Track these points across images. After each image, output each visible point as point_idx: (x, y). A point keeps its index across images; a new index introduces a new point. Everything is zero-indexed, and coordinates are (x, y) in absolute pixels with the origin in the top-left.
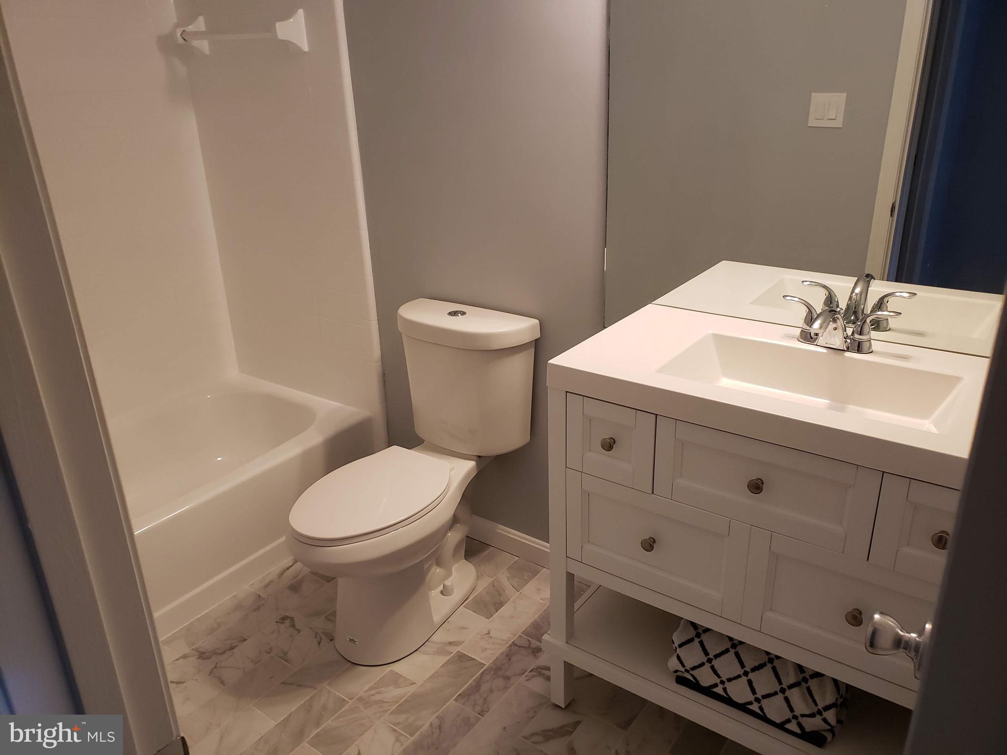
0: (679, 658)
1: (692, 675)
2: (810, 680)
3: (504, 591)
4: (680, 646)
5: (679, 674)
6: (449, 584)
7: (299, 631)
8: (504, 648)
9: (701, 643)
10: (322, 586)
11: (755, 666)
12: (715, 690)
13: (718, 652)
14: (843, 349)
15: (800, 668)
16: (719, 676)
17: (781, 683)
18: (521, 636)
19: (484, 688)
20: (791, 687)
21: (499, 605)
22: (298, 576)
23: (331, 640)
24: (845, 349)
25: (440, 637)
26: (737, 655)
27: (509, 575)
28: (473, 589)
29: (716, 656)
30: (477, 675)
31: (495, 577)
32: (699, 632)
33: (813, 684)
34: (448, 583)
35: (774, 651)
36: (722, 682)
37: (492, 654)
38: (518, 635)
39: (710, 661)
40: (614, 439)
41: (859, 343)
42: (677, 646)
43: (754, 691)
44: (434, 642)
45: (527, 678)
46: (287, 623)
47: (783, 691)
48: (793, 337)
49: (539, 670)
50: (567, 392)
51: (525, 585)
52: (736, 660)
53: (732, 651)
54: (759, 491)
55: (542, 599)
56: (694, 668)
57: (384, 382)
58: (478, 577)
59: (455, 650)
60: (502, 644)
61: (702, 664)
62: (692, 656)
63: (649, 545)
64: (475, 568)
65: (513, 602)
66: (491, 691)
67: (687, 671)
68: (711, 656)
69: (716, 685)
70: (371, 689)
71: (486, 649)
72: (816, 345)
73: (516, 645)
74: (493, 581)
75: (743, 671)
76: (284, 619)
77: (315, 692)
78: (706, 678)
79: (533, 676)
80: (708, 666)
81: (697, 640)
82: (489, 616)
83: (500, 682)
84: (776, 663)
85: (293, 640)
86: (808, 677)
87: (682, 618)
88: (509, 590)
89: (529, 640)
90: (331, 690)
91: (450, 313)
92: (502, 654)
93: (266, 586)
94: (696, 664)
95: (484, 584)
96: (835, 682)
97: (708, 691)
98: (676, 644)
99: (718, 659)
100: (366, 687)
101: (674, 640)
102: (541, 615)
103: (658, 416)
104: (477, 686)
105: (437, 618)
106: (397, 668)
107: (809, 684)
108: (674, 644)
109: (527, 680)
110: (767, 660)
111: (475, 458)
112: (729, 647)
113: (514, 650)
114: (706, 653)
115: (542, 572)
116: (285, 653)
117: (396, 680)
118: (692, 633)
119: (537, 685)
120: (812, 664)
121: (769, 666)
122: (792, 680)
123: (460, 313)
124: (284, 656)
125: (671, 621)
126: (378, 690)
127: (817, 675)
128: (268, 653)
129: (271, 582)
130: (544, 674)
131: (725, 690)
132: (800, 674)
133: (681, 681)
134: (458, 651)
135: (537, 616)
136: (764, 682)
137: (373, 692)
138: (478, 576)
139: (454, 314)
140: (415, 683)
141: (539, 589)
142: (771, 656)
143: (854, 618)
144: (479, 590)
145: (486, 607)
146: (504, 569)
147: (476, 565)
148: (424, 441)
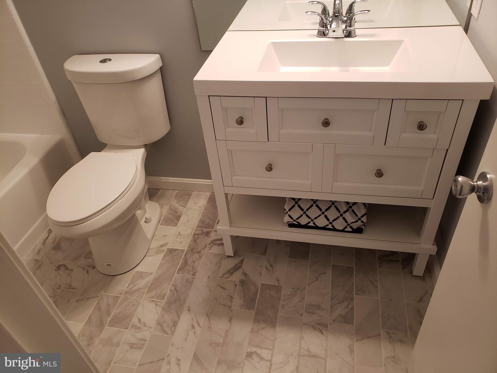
0: (290, 216)
1: (297, 222)
2: (353, 207)
3: (178, 209)
4: (289, 210)
5: (289, 223)
6: (149, 217)
7: (72, 270)
8: (191, 238)
9: (299, 206)
10: (73, 241)
11: (327, 208)
12: (309, 225)
13: (308, 208)
14: (342, 37)
15: (348, 203)
16: (310, 218)
17: (340, 212)
18: (197, 229)
19: (190, 261)
20: (345, 212)
21: (178, 218)
22: (55, 241)
23: (94, 268)
24: (344, 37)
25: (154, 245)
26: (317, 206)
27: (176, 201)
28: (161, 214)
29: (307, 210)
30: (183, 256)
31: (170, 204)
32: (296, 201)
33: (354, 208)
34: (147, 215)
35: (333, 199)
36: (312, 220)
37: (186, 243)
38: (195, 229)
39: (305, 213)
40: (242, 117)
41: (350, 32)
42: (288, 211)
43: (328, 220)
44: (152, 249)
45: (209, 248)
46: (62, 268)
47: (341, 215)
48: (314, 36)
49: (213, 242)
50: (209, 96)
51: (187, 203)
52: (317, 209)
53: (314, 205)
55: (199, 207)
56: (297, 219)
57: (64, 114)
58: (161, 207)
59: (165, 248)
60: (189, 236)
61: (302, 215)
62: (296, 213)
63: (270, 168)
64: (158, 203)
65: (185, 213)
66: (194, 262)
67: (294, 221)
68: (305, 210)
69: (309, 223)
70: (129, 285)
71: (182, 242)
72: (328, 38)
73: (196, 234)
74: (170, 206)
75: (321, 212)
76: (59, 267)
77: (99, 298)
78: (304, 221)
79: (211, 247)
80: (304, 215)
81: (296, 205)
82: (176, 225)
83: (196, 255)
84: (336, 204)
85: (71, 276)
86: (351, 205)
87: (286, 197)
88: (180, 208)
89: (202, 230)
90: (107, 294)
91: (101, 61)
92: (191, 241)
93: (38, 253)
94: (299, 216)
95: (166, 209)
96: (364, 204)
97: (306, 226)
98: (287, 210)
99: (308, 211)
100: (127, 285)
101: (285, 208)
102: (202, 215)
103: (267, 98)
104: (186, 262)
105: (149, 236)
106: (138, 269)
107: (352, 208)
108: (286, 210)
109: (209, 249)
110: (331, 204)
111: (143, 146)
112: (313, 203)
113: (196, 237)
114: (302, 209)
115: (193, 193)
116: (70, 285)
117: (141, 275)
118: (293, 203)
119: (215, 250)
120: (351, 200)
121: (333, 206)
122: (345, 209)
123: (108, 61)
124: (70, 287)
125: (282, 200)
126: (134, 284)
127: (355, 204)
128: (58, 289)
129: (39, 250)
130: (216, 244)
131: (314, 223)
132: (347, 205)
133: (291, 225)
134: (168, 248)
135: (200, 216)
136: (332, 214)
137: (131, 286)
139: (103, 61)
140: (152, 273)
141: (196, 203)
142: (333, 202)
143: (379, 174)
144: (165, 213)
145: (172, 221)
146: (173, 199)
147: (157, 201)
148: (107, 144)
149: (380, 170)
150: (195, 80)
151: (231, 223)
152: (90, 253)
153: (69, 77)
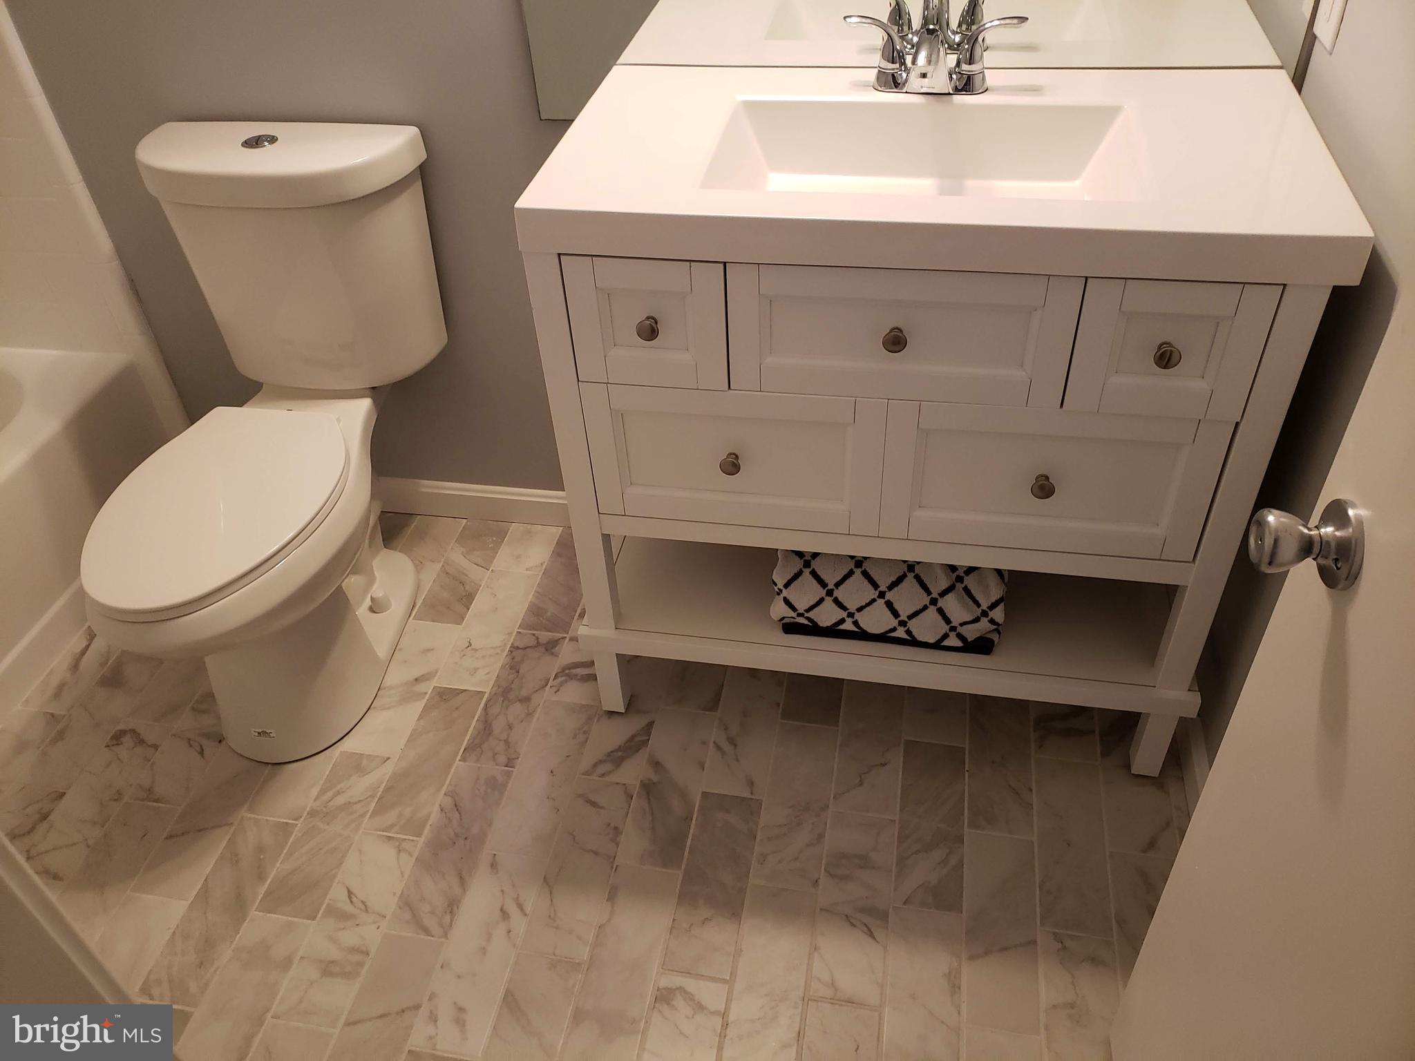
0: (786, 601)
1: (808, 618)
2: (966, 578)
3: (467, 576)
4: (787, 586)
5: (786, 621)
6: (381, 595)
7: (156, 747)
8: (503, 658)
9: (814, 574)
10: (160, 666)
11: (893, 582)
12: (842, 627)
13: (839, 578)
14: (947, 92)
15: (953, 568)
16: (844, 608)
17: (928, 592)
18: (520, 632)
19: (498, 726)
20: (943, 594)
21: (467, 599)
22: (107, 660)
23: (220, 741)
24: (951, 92)
25: (396, 676)
26: (866, 574)
27: (464, 550)
28: (418, 587)
29: (838, 585)
30: (479, 713)
31: (443, 560)
32: (806, 560)
33: (970, 581)
34: (377, 591)
35: (911, 558)
36: (851, 615)
37: (488, 673)
38: (514, 634)
39: (830, 593)
40: (653, 318)
41: (969, 77)
42: (782, 587)
43: (896, 614)
44: (391, 688)
45: (554, 689)
46: (128, 740)
47: (934, 602)
48: (866, 85)
49: (567, 672)
50: (559, 255)
51: (494, 558)
52: (866, 582)
53: (858, 571)
54: (902, 346)
55: (527, 569)
56: (808, 610)
57: (136, 294)
58: (419, 566)
59: (428, 688)
60: (497, 654)
61: (821, 600)
62: (805, 594)
63: (732, 466)
64: (408, 556)
65: (488, 587)
66: (510, 727)
67: (800, 615)
68: (831, 586)
69: (842, 621)
70: (323, 791)
71: (476, 669)
72: (906, 92)
73: (518, 648)
74: (443, 566)
75: (877, 593)
76: (117, 737)
77: (232, 830)
78: (827, 615)
79: (561, 684)
80: (829, 600)
81: (807, 571)
82: (459, 619)
83: (517, 708)
84: (917, 569)
85: (153, 763)
86: (962, 574)
87: (777, 550)
88: (474, 572)
89: (534, 635)
90: (256, 816)
91: (245, 142)
92: (503, 667)
93: (56, 695)
94: (812, 603)
95: (430, 575)
96: (999, 572)
97: (833, 632)
98: (780, 586)
99: (841, 588)
100: (314, 792)
101: (775, 580)
102: (536, 592)
103: (727, 264)
104: (486, 727)
105: (382, 651)
106: (348, 745)
107: (966, 582)
108: (776, 585)
109: (556, 692)
110: (906, 569)
111: (368, 392)
112: (853, 567)
113: (517, 657)
114: (823, 584)
115: (511, 529)
116: (150, 790)
117: (358, 764)
118: (799, 564)
119: (574, 693)
120: (963, 559)
121: (910, 576)
122: (944, 584)
123: (268, 141)
124: (149, 794)
125: (768, 557)
126: (334, 790)
127: (971, 570)
128: (115, 800)
129: (61, 686)
130: (576, 675)
131: (856, 623)
132: (951, 574)
133: (790, 628)
134: (435, 687)
135: (531, 596)
136: (907, 598)
137: (330, 794)
138: (416, 566)
139: (254, 143)
140: (388, 758)
141: (519, 557)
142: (909, 563)
143: (1042, 487)
144: (427, 585)
145: (448, 608)
146: (452, 544)
147: (406, 550)
148: (263, 384)
149: (1047, 478)
150: (520, 210)
151: (619, 620)
152: (210, 696)
153: (152, 188)
